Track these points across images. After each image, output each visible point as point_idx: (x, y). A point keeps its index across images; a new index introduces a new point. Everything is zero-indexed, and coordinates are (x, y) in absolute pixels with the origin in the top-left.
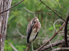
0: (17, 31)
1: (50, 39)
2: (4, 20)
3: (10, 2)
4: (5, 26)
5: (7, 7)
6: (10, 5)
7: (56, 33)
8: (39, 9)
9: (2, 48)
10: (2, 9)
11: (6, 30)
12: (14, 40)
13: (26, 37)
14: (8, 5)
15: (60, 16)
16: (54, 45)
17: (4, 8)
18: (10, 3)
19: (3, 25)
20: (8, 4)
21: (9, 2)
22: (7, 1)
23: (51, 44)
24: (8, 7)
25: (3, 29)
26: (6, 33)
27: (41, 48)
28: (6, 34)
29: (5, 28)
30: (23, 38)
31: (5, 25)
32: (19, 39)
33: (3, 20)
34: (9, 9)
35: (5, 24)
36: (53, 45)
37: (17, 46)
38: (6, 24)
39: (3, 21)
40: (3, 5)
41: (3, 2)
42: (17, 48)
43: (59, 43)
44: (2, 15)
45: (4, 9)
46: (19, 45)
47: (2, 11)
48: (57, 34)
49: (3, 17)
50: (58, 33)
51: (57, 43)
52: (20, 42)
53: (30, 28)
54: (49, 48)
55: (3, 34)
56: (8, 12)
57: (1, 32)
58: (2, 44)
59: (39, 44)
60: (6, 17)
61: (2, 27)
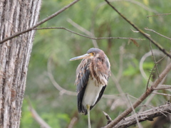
2: (23, 53)
3: (36, 7)
4: (23, 69)
5: (30, 21)
6: (37, 17)
7: (150, 88)
9: (14, 124)
10: (17, 26)
11: (25, 79)
14: (33, 17)
16: (142, 118)
17: (23, 23)
18: (38, 11)
19: (19, 65)
20: (31, 13)
21: (34, 7)
22: (30, 6)
23: (134, 116)
24: (32, 22)
25: (18, 76)
26: (26, 85)
28: (24, 89)
29: (23, 72)
31: (23, 66)
33: (19, 52)
34: (35, 27)
35: (24, 63)
36: (140, 117)
37: (45, 115)
38: (26, 64)
39: (18, 55)
40: (20, 16)
41: (18, 9)
42: (46, 120)
44: (17, 41)
45: (22, 26)
47: (16, 31)
48: (152, 90)
49: (19, 46)
50: (154, 88)
51: (150, 113)
53: (82, 74)
54: (130, 125)
55: (19, 87)
56: (32, 34)
57: (14, 84)
58: (15, 114)
59: (106, 114)
60: (27, 46)
61: (16, 71)
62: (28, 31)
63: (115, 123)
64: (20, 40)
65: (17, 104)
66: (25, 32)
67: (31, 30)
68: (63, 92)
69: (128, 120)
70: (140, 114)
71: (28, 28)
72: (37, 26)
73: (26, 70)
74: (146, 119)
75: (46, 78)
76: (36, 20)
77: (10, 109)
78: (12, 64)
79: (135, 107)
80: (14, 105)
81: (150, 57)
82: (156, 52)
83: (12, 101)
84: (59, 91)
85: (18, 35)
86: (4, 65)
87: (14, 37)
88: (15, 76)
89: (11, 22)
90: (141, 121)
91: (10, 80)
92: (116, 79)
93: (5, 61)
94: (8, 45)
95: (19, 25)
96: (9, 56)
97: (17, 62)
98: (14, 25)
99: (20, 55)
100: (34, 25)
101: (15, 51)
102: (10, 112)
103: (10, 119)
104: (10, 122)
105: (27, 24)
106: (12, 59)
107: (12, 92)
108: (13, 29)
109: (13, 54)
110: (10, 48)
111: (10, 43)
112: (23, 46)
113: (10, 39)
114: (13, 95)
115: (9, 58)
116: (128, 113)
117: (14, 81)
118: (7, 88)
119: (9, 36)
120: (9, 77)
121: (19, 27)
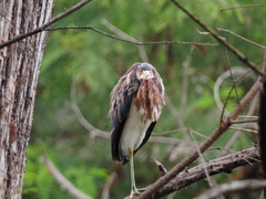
0: (71, 112)
1: (202, 144)
2: (27, 69)
6: (49, 11)
7: (225, 120)
8: (159, 27)
9: (15, 178)
10: (18, 25)
11: (31, 108)
12: (61, 145)
13: (108, 135)
14: (43, 11)
15: (243, 56)
16: (215, 169)
17: (27, 21)
19: (22, 87)
20: (41, 5)
23: (203, 165)
24: (42, 19)
25: (20, 103)
26: (34, 117)
27: (168, 180)
28: (30, 124)
29: (28, 98)
30: (97, 137)
31: (29, 88)
32: (81, 144)
33: (22, 66)
35: (30, 83)
36: (211, 167)
37: (72, 171)
39: (21, 70)
40: (23, 9)
42: (73, 179)
44: (19, 49)
45: (26, 26)
46: (77, 165)
47: (18, 33)
48: (229, 124)
49: (21, 56)
50: (232, 121)
51: (227, 162)
52: (85, 154)
54: (195, 180)
55: (22, 121)
56: (42, 38)
57: (14, 117)
58: (17, 163)
59: (159, 164)
60: (34, 56)
61: (17, 96)
62: (36, 32)
63: (173, 176)
64: (23, 48)
65: (19, 147)
66: (30, 35)
67: (40, 31)
69: (193, 171)
70: (211, 163)
71: (35, 27)
72: (50, 24)
73: (33, 93)
74: (221, 170)
76: (48, 15)
77: (9, 154)
78: (11, 85)
79: (202, 151)
80: (14, 148)
83: (11, 142)
85: (19, 39)
87: (14, 41)
88: (16, 103)
89: (10, 18)
90: (212, 174)
91: (8, 110)
94: (5, 55)
95: (22, 24)
96: (6, 73)
97: (19, 83)
98: (13, 24)
99: (24, 70)
101: (15, 64)
102: (8, 160)
103: (9, 170)
104: (8, 175)
105: (35, 22)
106: (11, 77)
107: (12, 127)
108: (12, 30)
109: (13, 69)
110: (8, 60)
111: (8, 51)
112: (27, 56)
113: (8, 45)
114: (12, 133)
115: (7, 76)
116: (193, 160)
117: (14, 110)
118: (3, 122)
119: (6, 40)
120: (7, 104)
121: (22, 27)
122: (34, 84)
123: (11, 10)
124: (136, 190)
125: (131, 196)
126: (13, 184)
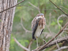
1: (55, 36)
2: (11, 16)
4: (11, 22)
5: (14, 3)
7: (61, 30)
10: (8, 5)
11: (12, 26)
15: (66, 14)
16: (58, 42)
17: (11, 4)
19: (9, 21)
23: (55, 41)
25: (9, 25)
28: (11, 30)
29: (11, 24)
31: (11, 21)
33: (9, 15)
34: (16, 5)
35: (11, 20)
36: (57, 41)
39: (9, 16)
43: (64, 40)
44: (9, 11)
45: (11, 5)
47: (8, 7)
49: (9, 13)
50: (63, 30)
53: (35, 24)
55: (9, 29)
57: (7, 28)
58: (8, 40)
59: (44, 40)
60: (12, 13)
61: (8, 23)
62: (13, 7)
63: (48, 44)
64: (10, 11)
65: (9, 36)
66: (12, 8)
67: (14, 7)
68: (27, 31)
69: (53, 42)
70: (57, 40)
71: (13, 6)
72: (17, 5)
73: (12, 22)
74: (60, 42)
75: (20, 26)
78: (7, 20)
80: (7, 36)
81: (61, 17)
82: (64, 15)
83: (7, 35)
84: (25, 31)
85: (9, 9)
86: (3, 20)
87: (7, 9)
88: (8, 25)
89: (6, 3)
90: (58, 43)
91: (6, 27)
92: (48, 26)
93: (4, 19)
94: (5, 12)
95: (10, 5)
96: (5, 17)
97: (9, 20)
98: (7, 4)
100: (16, 4)
101: (8, 15)
102: (6, 39)
103: (6, 42)
104: (6, 43)
105: (13, 4)
106: (7, 18)
107: (7, 31)
108: (7, 6)
109: (7, 16)
110: (6, 14)
112: (11, 13)
113: (6, 10)
114: (7, 33)
115: (6, 18)
117: (7, 27)
118: (4, 30)
119: (5, 9)
120: (5, 25)
122: (12, 20)
123: (7, 1)
124: (38, 47)
125: (37, 48)
126: (7, 46)
